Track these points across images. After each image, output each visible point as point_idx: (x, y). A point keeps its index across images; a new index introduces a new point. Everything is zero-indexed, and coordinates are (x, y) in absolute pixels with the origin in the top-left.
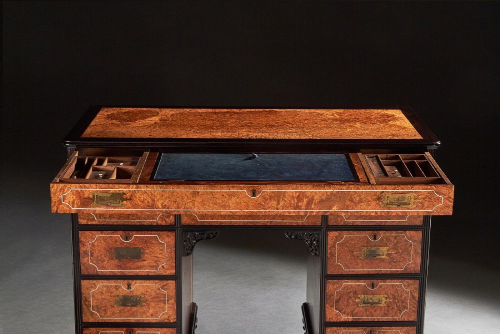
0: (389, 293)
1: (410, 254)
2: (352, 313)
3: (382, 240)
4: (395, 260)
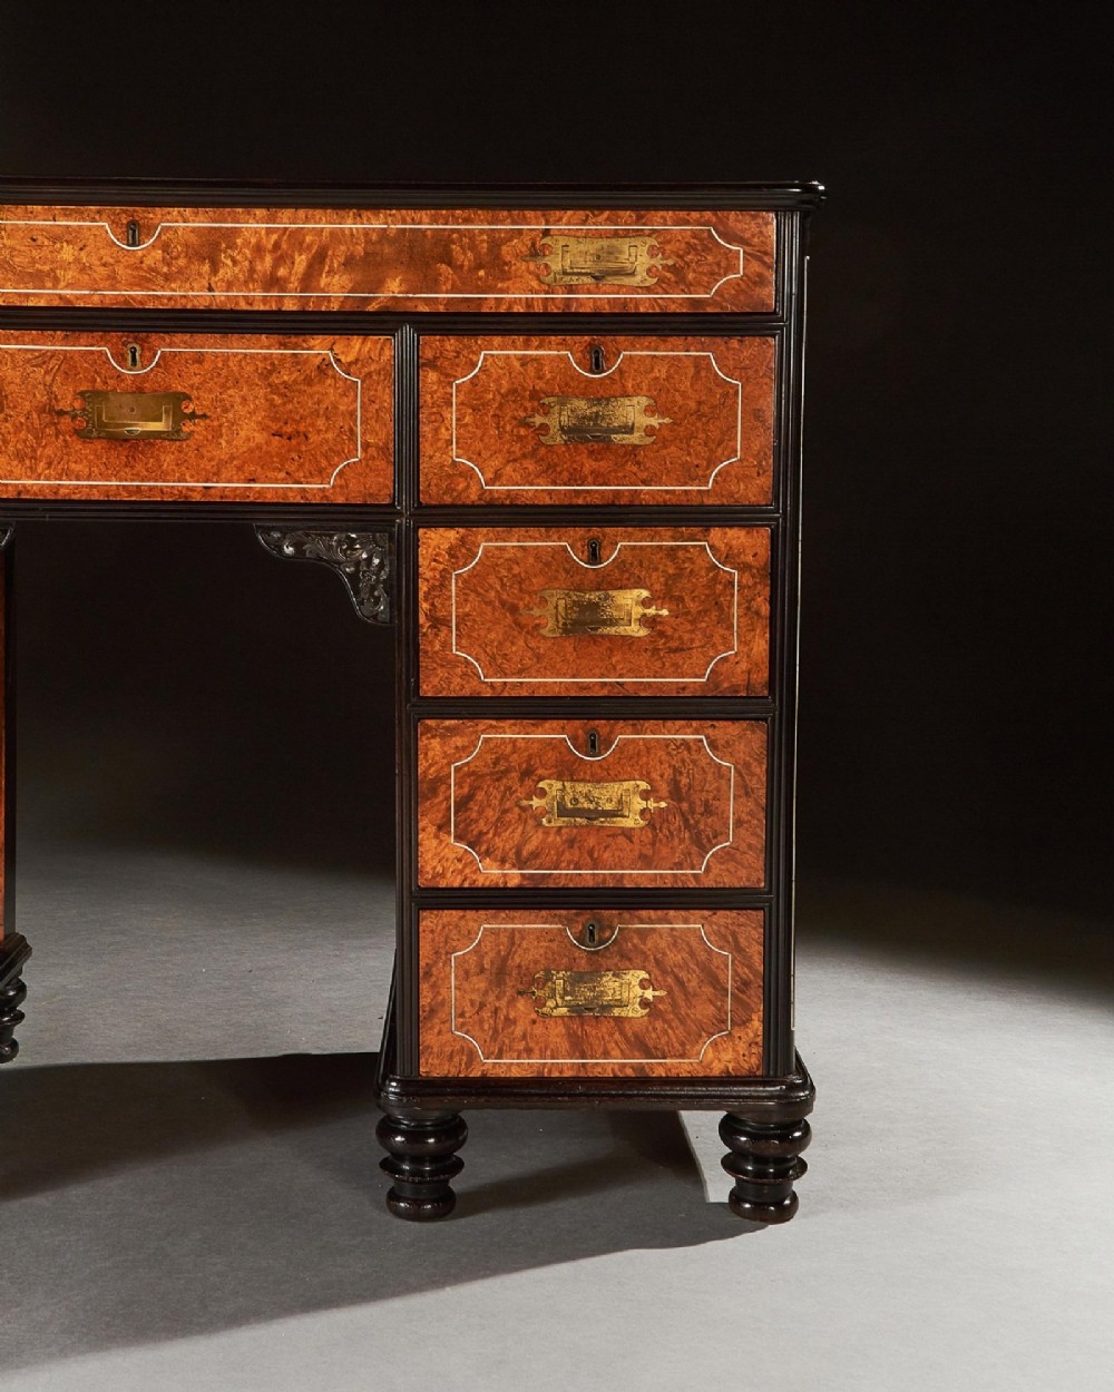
0: (655, 776)
1: (729, 617)
3: (620, 564)
4: (674, 644)
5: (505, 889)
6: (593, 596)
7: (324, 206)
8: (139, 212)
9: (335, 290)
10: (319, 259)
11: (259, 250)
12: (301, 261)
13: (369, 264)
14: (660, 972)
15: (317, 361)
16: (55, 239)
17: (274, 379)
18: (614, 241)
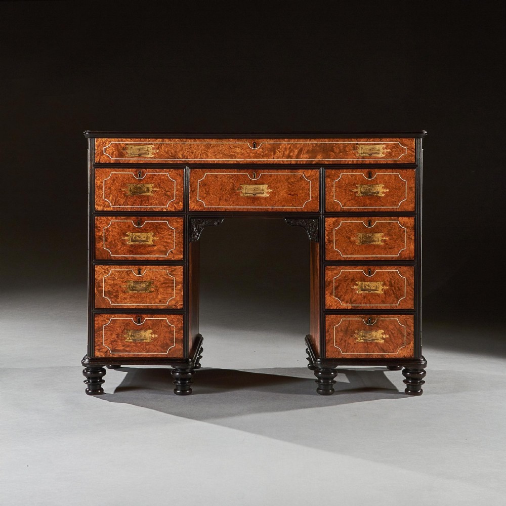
0: (385, 280)
1: (404, 240)
2: (351, 300)
3: (376, 227)
4: (390, 247)
5: (347, 309)
6: (369, 235)
7: (302, 138)
8: (256, 140)
9: (304, 159)
10: (301, 151)
11: (286, 149)
12: (296, 152)
13: (313, 152)
14: (387, 331)
15: (300, 176)
16: (235, 147)
17: (289, 181)
18: (374, 146)
